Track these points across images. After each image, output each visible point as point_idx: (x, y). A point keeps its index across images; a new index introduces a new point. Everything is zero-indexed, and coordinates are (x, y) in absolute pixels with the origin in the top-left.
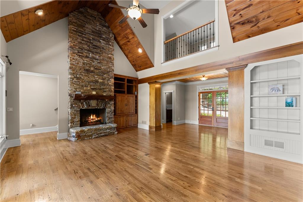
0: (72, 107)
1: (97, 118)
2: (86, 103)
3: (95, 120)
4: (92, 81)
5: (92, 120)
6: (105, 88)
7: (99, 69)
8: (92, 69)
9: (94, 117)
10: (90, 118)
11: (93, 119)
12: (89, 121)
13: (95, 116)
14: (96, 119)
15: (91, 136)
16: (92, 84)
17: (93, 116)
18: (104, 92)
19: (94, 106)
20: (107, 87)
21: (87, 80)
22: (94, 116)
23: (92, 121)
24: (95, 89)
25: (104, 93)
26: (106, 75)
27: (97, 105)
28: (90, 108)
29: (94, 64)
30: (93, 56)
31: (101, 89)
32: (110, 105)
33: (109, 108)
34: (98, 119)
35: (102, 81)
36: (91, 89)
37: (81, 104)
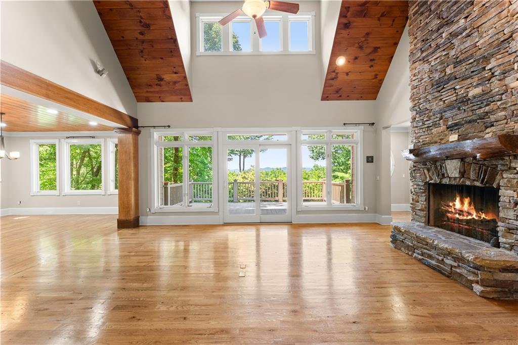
0: (413, 177)
1: (477, 211)
2: (436, 168)
3: (469, 217)
4: (450, 107)
5: (460, 214)
6: (492, 112)
7: (467, 58)
8: (448, 71)
9: (466, 207)
10: (451, 204)
11: (461, 212)
12: (449, 215)
13: (470, 204)
14: (475, 214)
15: (413, 249)
16: (448, 114)
17: (462, 203)
18: (487, 128)
19: (453, 175)
20: (499, 103)
21: (437, 109)
22: (467, 201)
23: (457, 216)
24: (456, 124)
25: (488, 130)
26: (492, 60)
27: (463, 174)
28: (446, 181)
29: (452, 53)
30: (451, 30)
31: (475, 121)
32: (512, 176)
33: (507, 187)
34: (483, 216)
35: (478, 90)
36: (448, 128)
37: (429, 170)
